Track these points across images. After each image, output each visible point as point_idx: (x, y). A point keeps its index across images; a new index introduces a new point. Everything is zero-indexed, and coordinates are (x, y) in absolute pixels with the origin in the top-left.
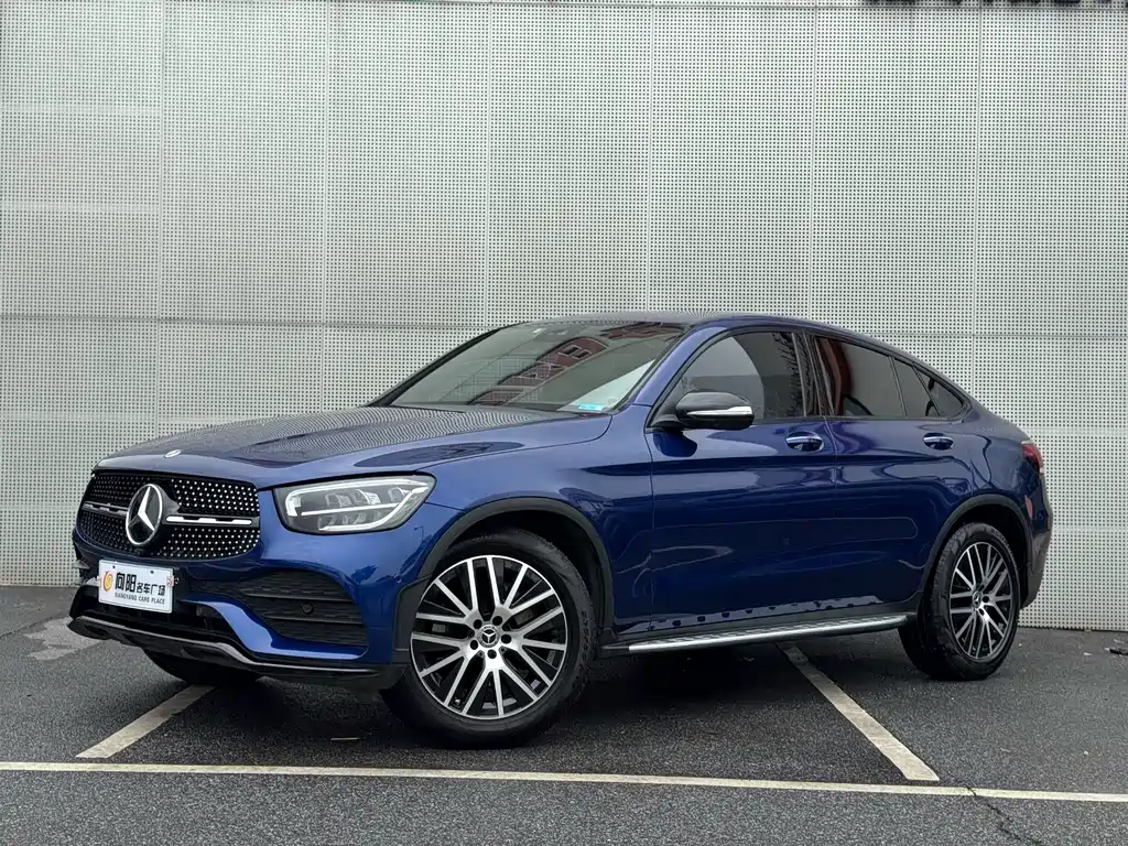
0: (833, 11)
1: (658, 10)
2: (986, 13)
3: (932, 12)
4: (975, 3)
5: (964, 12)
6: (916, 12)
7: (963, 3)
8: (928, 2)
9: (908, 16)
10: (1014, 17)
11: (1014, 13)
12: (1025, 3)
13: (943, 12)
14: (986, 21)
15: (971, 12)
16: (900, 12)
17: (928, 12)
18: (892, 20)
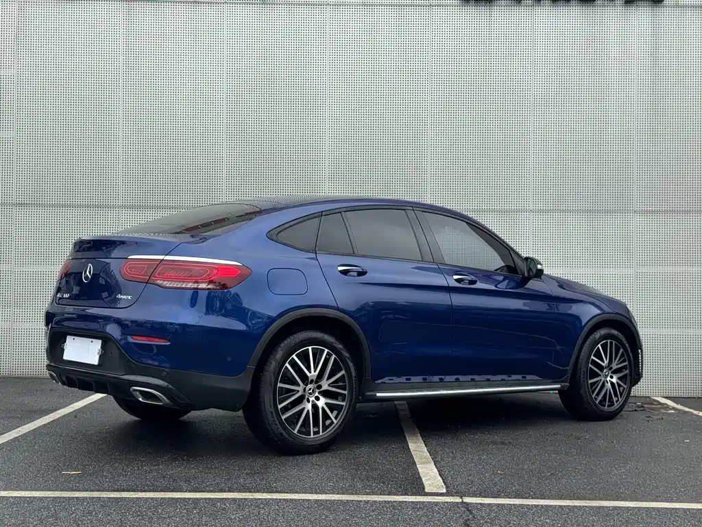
0: (441, 8)
1: (332, 7)
2: (537, 8)
3: (503, 8)
4: (530, 2)
5: (523, 8)
6: (493, 8)
7: (523, 2)
8: (501, 2)
9: (488, 10)
10: (554, 11)
11: (554, 8)
12: (562, 2)
13: (510, 8)
14: (537, 13)
15: (528, 8)
16: (483, 8)
17: (500, 8)
18: (478, 13)
